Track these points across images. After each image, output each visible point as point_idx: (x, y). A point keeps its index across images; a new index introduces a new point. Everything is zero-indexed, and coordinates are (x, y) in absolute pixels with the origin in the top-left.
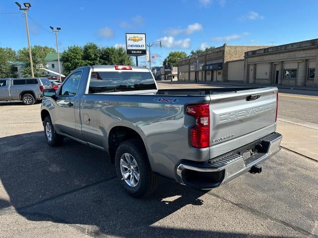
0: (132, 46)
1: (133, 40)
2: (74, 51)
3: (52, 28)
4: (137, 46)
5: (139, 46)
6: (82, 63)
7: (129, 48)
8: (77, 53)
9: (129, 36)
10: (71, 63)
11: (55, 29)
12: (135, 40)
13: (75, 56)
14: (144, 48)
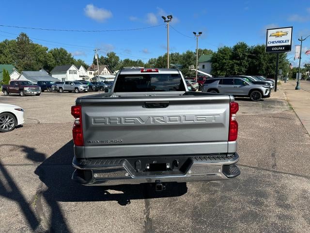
0: (273, 42)
1: (275, 36)
2: (223, 51)
3: (195, 33)
4: (279, 42)
5: (283, 42)
6: (230, 63)
7: (268, 45)
8: (226, 54)
9: (270, 32)
10: (218, 63)
11: (197, 34)
12: (278, 36)
13: (223, 57)
14: (289, 43)
